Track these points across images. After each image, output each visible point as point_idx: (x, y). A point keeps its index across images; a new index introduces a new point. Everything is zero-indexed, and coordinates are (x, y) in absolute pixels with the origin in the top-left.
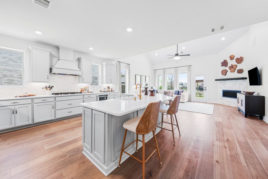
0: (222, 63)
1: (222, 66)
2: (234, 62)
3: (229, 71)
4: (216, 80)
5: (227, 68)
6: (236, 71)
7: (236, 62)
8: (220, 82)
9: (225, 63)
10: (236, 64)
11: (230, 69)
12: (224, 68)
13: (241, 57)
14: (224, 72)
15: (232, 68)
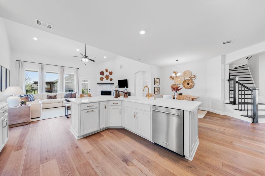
0: (100, 72)
1: (100, 74)
2: (107, 74)
3: (105, 79)
4: (98, 84)
5: (104, 77)
6: (109, 79)
7: (109, 74)
8: (99, 86)
9: (102, 73)
10: (109, 75)
11: (106, 77)
12: (102, 76)
13: (112, 72)
14: (102, 79)
15: (107, 77)
